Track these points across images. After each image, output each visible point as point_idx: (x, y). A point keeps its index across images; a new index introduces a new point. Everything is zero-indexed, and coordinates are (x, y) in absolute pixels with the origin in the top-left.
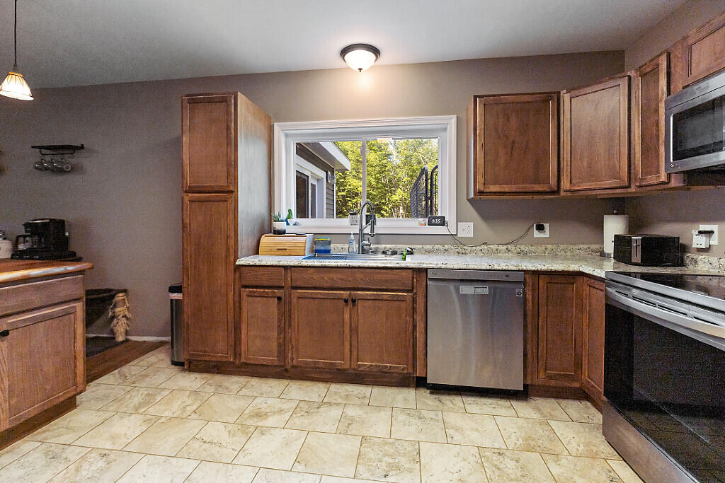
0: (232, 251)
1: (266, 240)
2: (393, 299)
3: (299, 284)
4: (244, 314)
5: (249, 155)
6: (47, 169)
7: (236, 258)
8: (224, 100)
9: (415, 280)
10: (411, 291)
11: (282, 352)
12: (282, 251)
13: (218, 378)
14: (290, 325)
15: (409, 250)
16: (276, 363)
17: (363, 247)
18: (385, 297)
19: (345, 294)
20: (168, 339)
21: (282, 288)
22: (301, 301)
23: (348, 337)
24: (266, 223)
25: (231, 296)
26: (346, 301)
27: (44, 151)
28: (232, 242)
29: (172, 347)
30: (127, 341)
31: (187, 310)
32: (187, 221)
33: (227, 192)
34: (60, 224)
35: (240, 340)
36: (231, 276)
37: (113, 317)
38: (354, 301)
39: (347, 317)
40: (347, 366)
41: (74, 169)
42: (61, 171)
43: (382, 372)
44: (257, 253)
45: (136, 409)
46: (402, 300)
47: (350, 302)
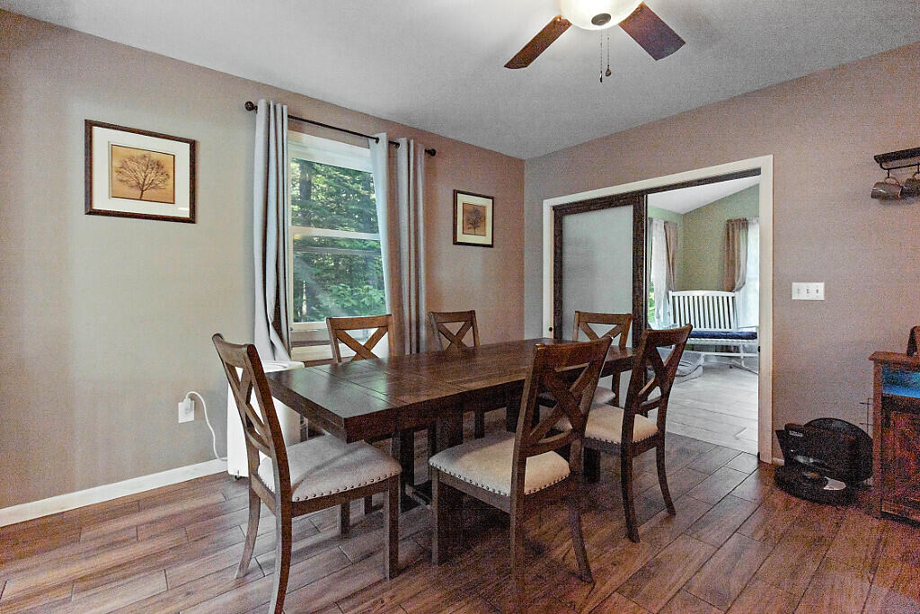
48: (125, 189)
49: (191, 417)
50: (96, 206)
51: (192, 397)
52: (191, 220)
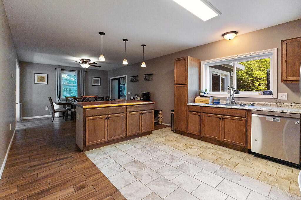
0: (186, 100)
1: (197, 98)
2: (238, 120)
3: (205, 112)
4: (189, 119)
5: (192, 73)
6: (146, 80)
7: (187, 103)
8: (185, 59)
9: (247, 114)
10: (246, 117)
11: (200, 131)
12: (202, 102)
13: (183, 136)
14: (202, 124)
15: (252, 104)
16: (198, 135)
17: (231, 102)
18: (235, 119)
19: (220, 116)
20: (171, 125)
21: (200, 112)
22: (206, 117)
23: (221, 131)
24: (198, 93)
25: (186, 114)
26: (220, 118)
27: (146, 76)
28: (186, 99)
29: (172, 127)
30: (162, 124)
31: (175, 117)
32: (175, 92)
33: (185, 85)
34: (148, 93)
35: (188, 126)
36: (186, 108)
37: (159, 117)
38: (223, 119)
39: (220, 124)
40: (220, 140)
41: (151, 79)
42: (149, 80)
43: (233, 144)
44: (194, 102)
45: (164, 137)
46: (242, 120)
47: (221, 119)
48: (39, 81)
49: (47, 109)
50: (36, 83)
51: (47, 107)
52: (48, 84)
